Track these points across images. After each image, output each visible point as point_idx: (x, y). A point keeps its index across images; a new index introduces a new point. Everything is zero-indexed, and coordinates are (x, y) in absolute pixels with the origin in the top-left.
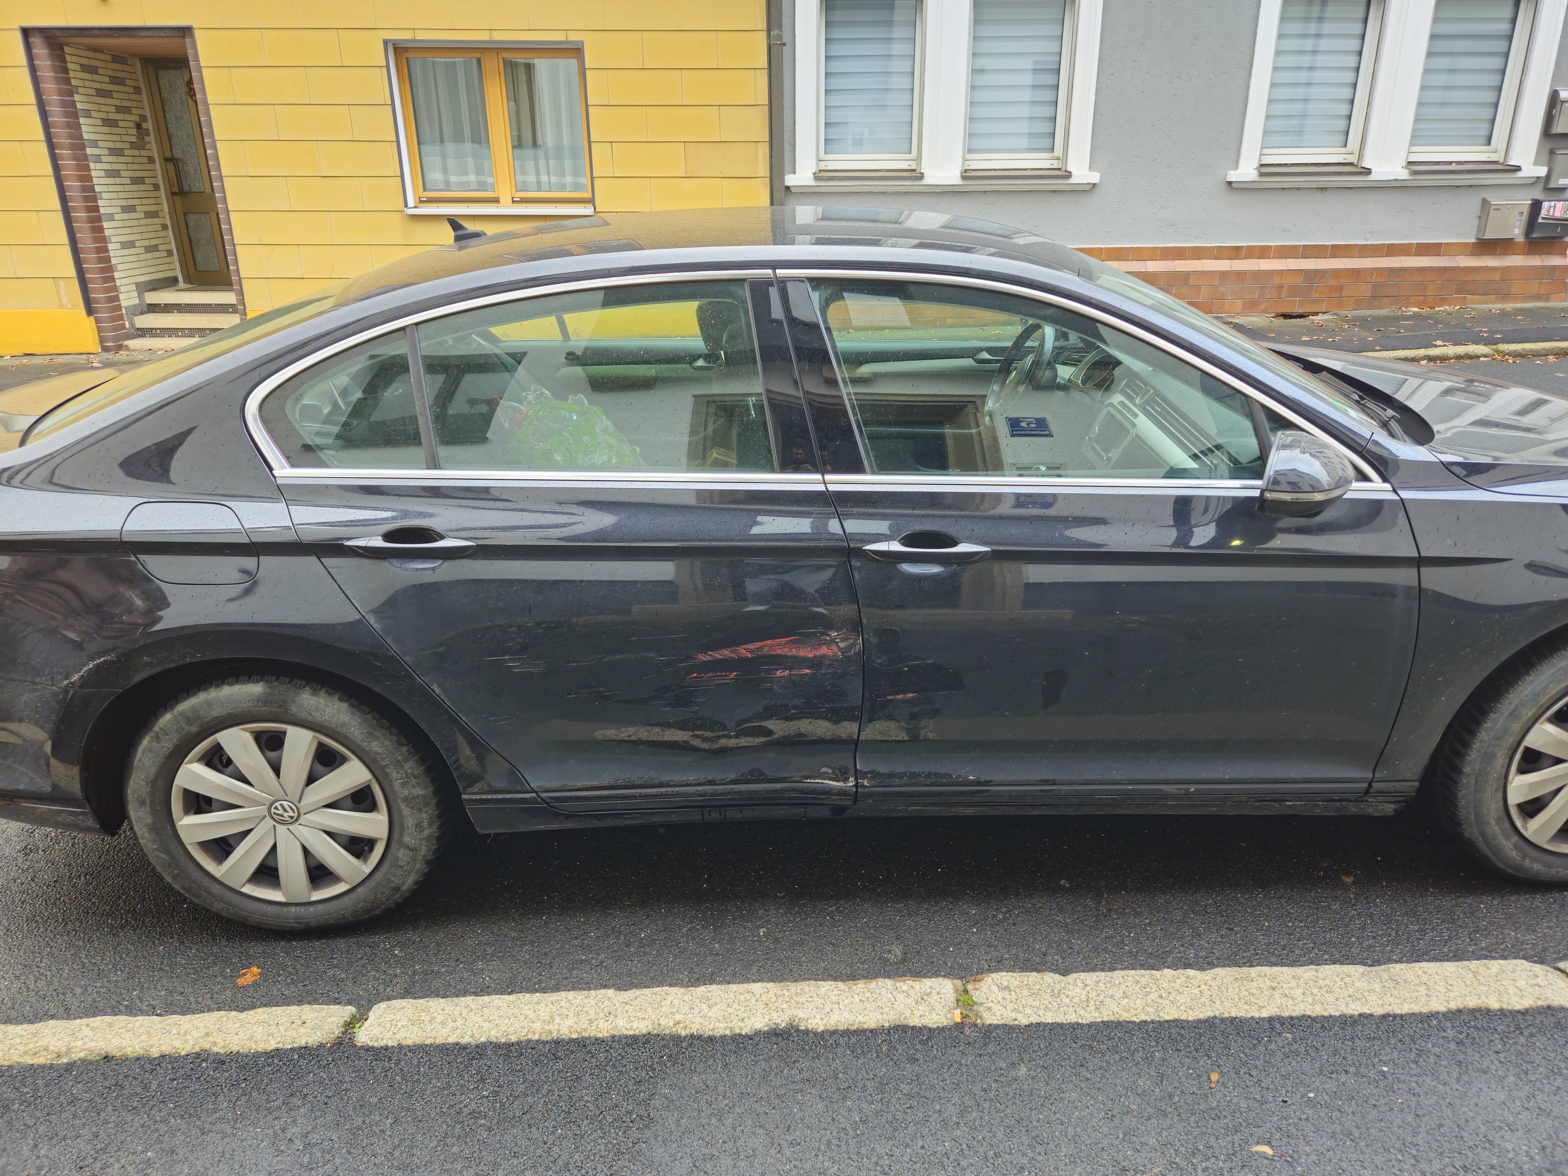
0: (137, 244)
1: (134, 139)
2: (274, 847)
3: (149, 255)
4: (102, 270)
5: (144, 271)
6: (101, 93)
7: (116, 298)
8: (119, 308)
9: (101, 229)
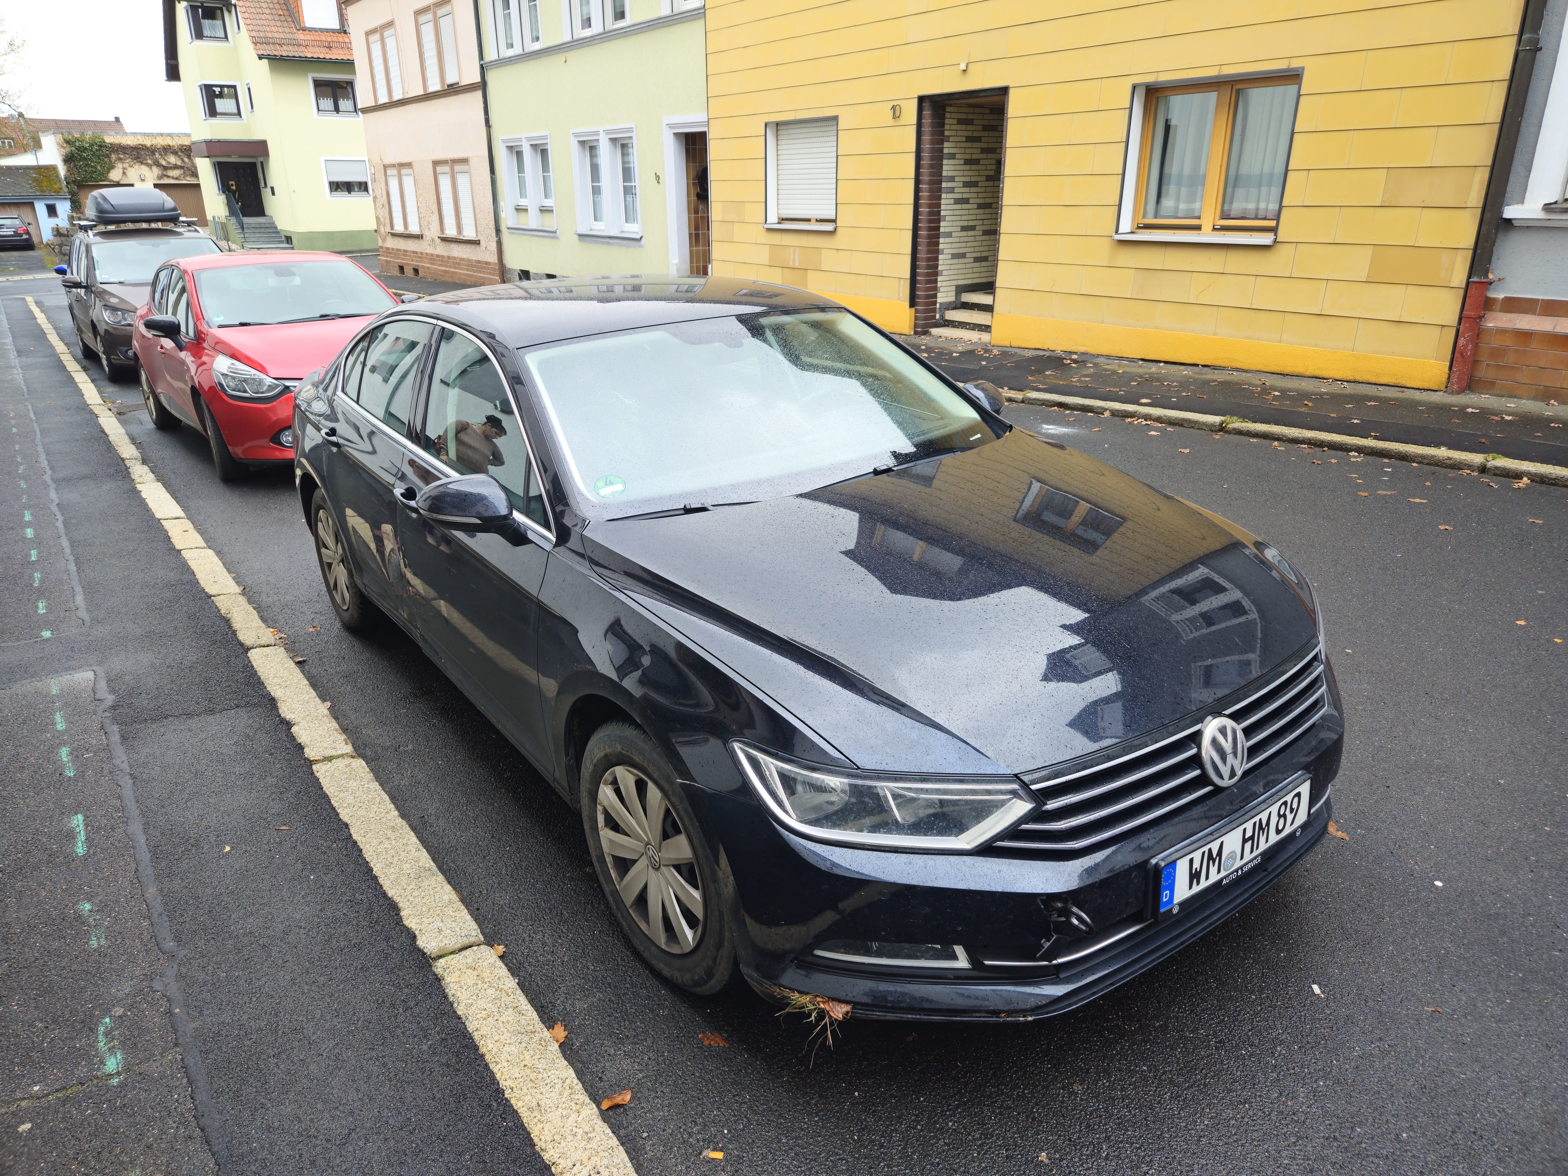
0: (968, 255)
4: (930, 275)
6: (969, 139)
7: (935, 296)
9: (937, 244)
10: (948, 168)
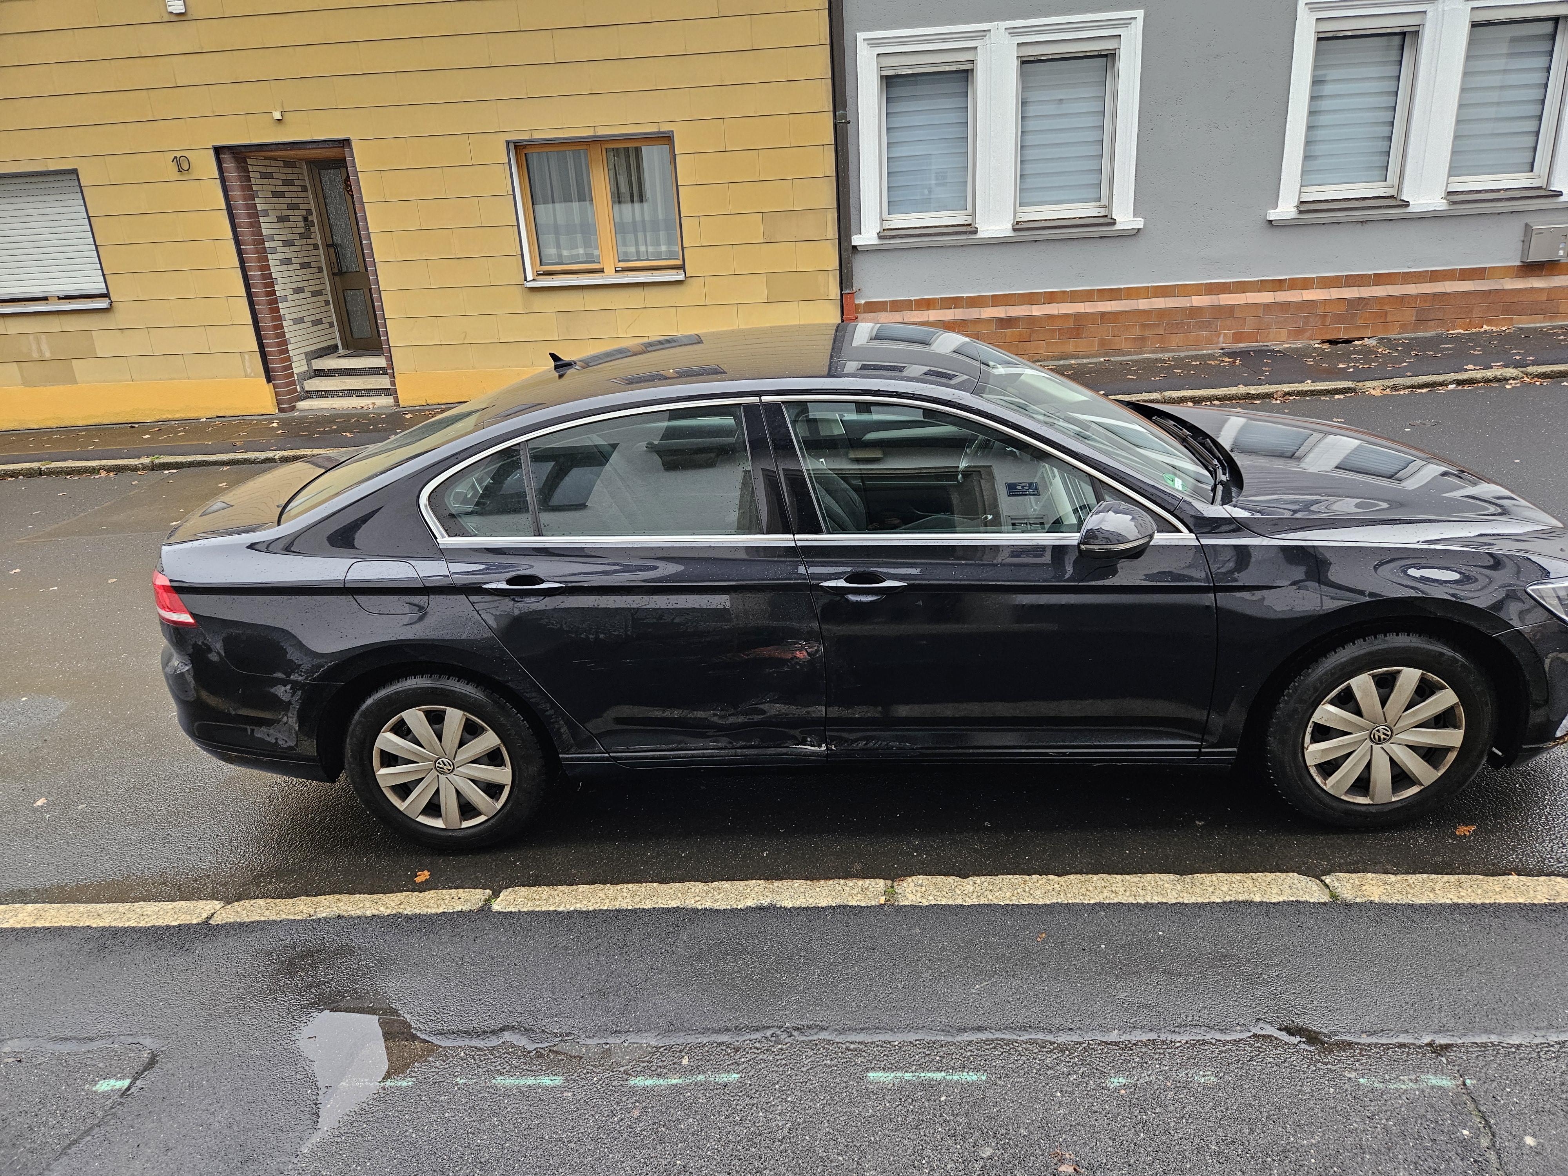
0: (306, 319)
1: (302, 230)
2: (438, 790)
3: (315, 328)
4: (279, 344)
5: (311, 342)
6: (276, 194)
7: (290, 367)
8: (292, 374)
9: (277, 310)
10: (267, 226)
